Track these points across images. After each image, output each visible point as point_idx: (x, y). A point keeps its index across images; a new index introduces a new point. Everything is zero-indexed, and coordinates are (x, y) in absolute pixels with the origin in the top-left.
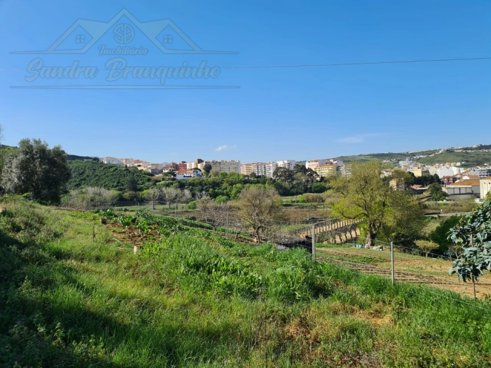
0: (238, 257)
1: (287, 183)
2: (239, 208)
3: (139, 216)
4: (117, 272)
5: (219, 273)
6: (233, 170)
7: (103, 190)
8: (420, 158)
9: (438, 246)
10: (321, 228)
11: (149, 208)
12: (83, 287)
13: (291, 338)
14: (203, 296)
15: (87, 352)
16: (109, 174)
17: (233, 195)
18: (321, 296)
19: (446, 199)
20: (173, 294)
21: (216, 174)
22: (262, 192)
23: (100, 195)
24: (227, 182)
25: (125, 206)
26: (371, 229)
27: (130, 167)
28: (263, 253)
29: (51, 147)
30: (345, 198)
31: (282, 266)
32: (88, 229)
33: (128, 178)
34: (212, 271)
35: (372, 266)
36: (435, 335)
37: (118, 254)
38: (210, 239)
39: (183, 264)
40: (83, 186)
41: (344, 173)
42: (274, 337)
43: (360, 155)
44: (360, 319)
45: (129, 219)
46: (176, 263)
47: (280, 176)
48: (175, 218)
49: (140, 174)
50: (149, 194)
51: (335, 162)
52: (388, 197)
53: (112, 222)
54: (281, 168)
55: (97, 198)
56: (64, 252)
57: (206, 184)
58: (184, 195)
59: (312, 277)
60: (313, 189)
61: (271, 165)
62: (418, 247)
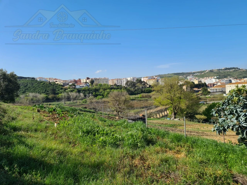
0: (109, 127)
1: (132, 89)
2: (109, 102)
3: (57, 107)
4: (46, 137)
5: (99, 135)
6: (105, 83)
7: (37, 94)
8: (197, 75)
9: (206, 117)
10: (150, 111)
11: (62, 103)
12: (28, 145)
13: (136, 166)
14: (91, 147)
15: (31, 179)
16: (40, 86)
17: (105, 95)
18: (151, 145)
19: (210, 95)
20: (76, 147)
21: (97, 85)
22: (120, 94)
23: (36, 97)
24: (102, 89)
25: (50, 102)
26: (174, 110)
27: (51, 82)
28: (121, 124)
29: (9, 72)
30: (161, 95)
31: (131, 131)
32: (30, 115)
33: (51, 88)
34: (95, 134)
35: (175, 129)
36: (206, 161)
37: (46, 128)
38: (94, 118)
39: (81, 132)
40: (27, 93)
41: (161, 83)
42: (128, 166)
43: (168, 74)
44: (170, 155)
45: (52, 109)
46: (77, 131)
47: (129, 85)
48: (76, 108)
49: (57, 86)
50: (62, 96)
51: (156, 78)
52: (182, 94)
53: (43, 111)
54: (129, 81)
55: (35, 98)
56: (18, 127)
57: (91, 90)
58: (80, 96)
59: (146, 136)
60: (145, 91)
61: (124, 80)
62: (197, 118)
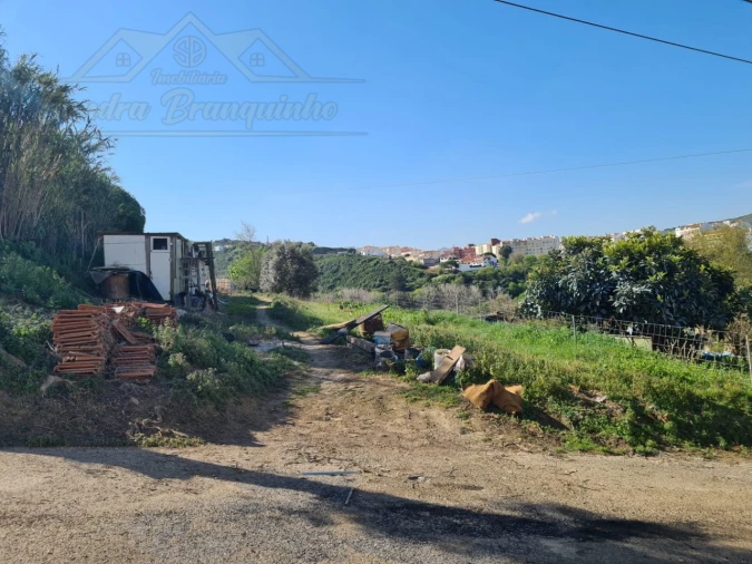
7: (362, 291)
16: (369, 269)
21: (519, 260)
27: (395, 258)
33: (393, 274)
40: (338, 288)
49: (410, 267)
50: (421, 294)
57: (503, 277)
58: (470, 294)
